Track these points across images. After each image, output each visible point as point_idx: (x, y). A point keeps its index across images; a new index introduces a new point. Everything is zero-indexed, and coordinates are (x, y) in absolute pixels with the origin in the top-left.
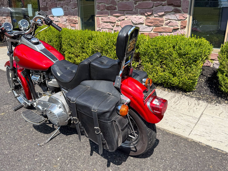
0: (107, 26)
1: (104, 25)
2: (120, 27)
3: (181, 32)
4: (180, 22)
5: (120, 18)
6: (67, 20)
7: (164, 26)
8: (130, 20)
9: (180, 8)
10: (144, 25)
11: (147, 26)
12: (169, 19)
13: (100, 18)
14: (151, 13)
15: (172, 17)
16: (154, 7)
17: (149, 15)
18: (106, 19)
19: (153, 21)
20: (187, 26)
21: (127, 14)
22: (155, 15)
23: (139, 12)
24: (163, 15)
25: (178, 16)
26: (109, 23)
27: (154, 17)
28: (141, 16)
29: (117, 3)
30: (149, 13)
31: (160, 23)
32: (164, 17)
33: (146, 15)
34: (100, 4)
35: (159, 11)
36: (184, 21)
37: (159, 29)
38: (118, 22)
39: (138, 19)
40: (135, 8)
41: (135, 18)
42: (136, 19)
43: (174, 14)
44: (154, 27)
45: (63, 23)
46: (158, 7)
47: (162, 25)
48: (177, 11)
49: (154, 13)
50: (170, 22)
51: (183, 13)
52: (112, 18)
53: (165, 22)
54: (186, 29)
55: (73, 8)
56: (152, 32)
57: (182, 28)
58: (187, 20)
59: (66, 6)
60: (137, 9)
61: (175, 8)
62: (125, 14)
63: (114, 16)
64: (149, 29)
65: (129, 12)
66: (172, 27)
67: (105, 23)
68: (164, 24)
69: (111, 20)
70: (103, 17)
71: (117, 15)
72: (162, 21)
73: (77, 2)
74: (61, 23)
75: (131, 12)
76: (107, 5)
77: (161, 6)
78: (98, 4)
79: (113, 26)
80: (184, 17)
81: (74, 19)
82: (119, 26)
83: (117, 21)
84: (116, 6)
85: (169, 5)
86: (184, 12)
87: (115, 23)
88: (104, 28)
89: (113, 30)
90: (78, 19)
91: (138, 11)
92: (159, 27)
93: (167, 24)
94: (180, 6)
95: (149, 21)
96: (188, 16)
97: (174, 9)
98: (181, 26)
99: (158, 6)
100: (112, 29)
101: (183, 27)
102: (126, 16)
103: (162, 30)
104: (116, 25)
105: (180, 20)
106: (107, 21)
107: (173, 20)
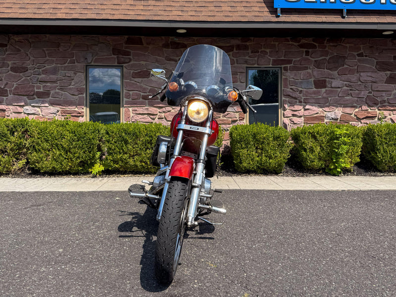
0: (143, 118)
1: (138, 118)
3: (241, 124)
4: (238, 113)
5: (164, 109)
6: (58, 111)
12: (227, 111)
13: (131, 109)
15: (229, 109)
18: (140, 110)
20: (245, 118)
25: (236, 108)
26: (147, 116)
34: (131, 92)
38: (161, 114)
45: (48, 117)
47: (220, 117)
50: (228, 114)
52: (153, 110)
53: (222, 114)
54: (244, 121)
55: (76, 93)
57: (241, 120)
59: (57, 91)
63: (155, 107)
66: (231, 119)
67: (140, 116)
70: (136, 108)
71: (160, 105)
73: (84, 87)
74: (41, 116)
76: (142, 94)
78: (128, 91)
79: (154, 119)
81: (76, 109)
82: (163, 118)
83: (159, 112)
84: (158, 96)
87: (157, 115)
88: (138, 121)
90: (84, 110)
93: (225, 116)
98: (239, 117)
101: (241, 118)
102: (173, 107)
104: (157, 117)
105: (239, 112)
106: (144, 113)
107: (230, 112)
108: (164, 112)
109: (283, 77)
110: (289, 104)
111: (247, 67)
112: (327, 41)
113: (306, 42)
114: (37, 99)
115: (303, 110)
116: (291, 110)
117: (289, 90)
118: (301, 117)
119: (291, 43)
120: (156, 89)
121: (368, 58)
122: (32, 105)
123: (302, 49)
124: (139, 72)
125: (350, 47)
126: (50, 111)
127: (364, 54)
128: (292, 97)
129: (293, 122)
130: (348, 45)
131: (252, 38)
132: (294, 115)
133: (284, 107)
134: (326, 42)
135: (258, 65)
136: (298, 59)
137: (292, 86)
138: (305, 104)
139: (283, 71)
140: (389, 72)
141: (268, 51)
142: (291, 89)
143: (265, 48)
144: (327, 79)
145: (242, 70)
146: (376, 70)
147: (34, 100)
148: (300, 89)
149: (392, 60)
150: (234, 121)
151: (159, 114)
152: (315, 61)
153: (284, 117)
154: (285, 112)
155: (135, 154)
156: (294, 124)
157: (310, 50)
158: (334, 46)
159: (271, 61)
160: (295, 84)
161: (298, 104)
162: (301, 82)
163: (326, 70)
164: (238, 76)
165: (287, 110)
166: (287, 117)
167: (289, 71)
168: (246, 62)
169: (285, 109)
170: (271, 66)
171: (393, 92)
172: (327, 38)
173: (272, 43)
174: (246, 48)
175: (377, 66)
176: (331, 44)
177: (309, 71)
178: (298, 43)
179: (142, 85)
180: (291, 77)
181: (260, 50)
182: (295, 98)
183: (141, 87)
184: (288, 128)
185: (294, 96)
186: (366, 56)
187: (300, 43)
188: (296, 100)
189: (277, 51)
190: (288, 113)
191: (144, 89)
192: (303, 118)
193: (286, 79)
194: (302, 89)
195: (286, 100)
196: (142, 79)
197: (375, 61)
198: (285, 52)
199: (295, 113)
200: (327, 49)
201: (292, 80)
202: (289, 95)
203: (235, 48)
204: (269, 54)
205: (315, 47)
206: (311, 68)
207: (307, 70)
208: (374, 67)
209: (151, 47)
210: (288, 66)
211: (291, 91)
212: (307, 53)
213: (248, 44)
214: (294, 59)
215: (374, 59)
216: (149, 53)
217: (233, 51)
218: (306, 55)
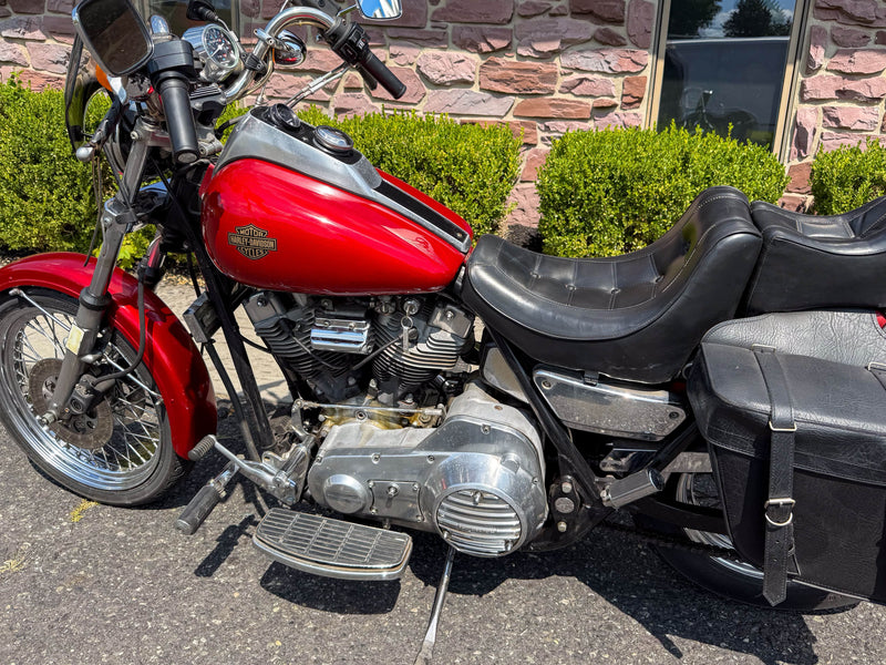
0: (299, 87)
1: (283, 85)
2: (363, 92)
3: (626, 119)
4: (621, 79)
7: (557, 95)
8: (414, 68)
9: (620, 31)
10: (475, 89)
11: (488, 95)
12: (577, 69)
14: (503, 44)
15: (590, 60)
16: (517, 21)
17: (495, 51)
19: (512, 73)
20: (646, 96)
21: (395, 42)
22: (521, 51)
23: (454, 36)
24: (555, 53)
25: (613, 56)
26: (308, 77)
27: (514, 60)
28: (462, 54)
30: (498, 44)
31: (541, 84)
32: (557, 60)
33: (485, 48)
35: (539, 34)
36: (637, 79)
37: (539, 105)
38: (354, 73)
39: (448, 63)
40: (436, 18)
41: (438, 58)
42: (439, 65)
43: (597, 51)
44: (519, 100)
45: (45, 72)
46: (534, 19)
47: (552, 93)
48: (608, 41)
49: (516, 41)
50: (581, 81)
51: (630, 47)
53: (562, 80)
54: (642, 109)
56: (510, 118)
57: (630, 104)
58: (647, 73)
60: (444, 24)
61: (602, 27)
62: (388, 41)
64: (496, 107)
65: (407, 33)
66: (590, 102)
68: (557, 87)
69: (321, 62)
72: (552, 77)
74: (31, 68)
75: (416, 36)
77: (546, 18)
79: (331, 91)
80: (637, 64)
82: (358, 89)
85: (577, 14)
86: (636, 45)
88: (283, 95)
89: (327, 107)
91: (449, 31)
92: (540, 99)
93: (569, 89)
94: (619, 22)
95: (498, 73)
96: (650, 59)
97: (599, 30)
98: (623, 95)
99: (535, 15)
100: (326, 103)
101: (629, 99)
102: (393, 49)
103: (552, 112)
104: (342, 83)
105: (623, 73)
107: (592, 72)
110: (833, 48)
114: (14, 16)
116: (838, 72)
118: (874, 101)
122: (4, 34)
126: (48, 56)
128: (851, 17)
129: (837, 120)
132: (843, 94)
133: (810, 60)
147: (7, 19)
150: (602, 110)
153: (803, 101)
154: (809, 82)
156: (841, 129)
161: (871, 45)
165: (822, 72)
166: (812, 101)
169: (810, 68)
182: (865, 23)
184: (812, 145)
185: (858, 12)
188: (863, 31)
190: (823, 82)
192: (880, 108)
195: (821, 30)
199: (850, 85)
202: (839, 9)
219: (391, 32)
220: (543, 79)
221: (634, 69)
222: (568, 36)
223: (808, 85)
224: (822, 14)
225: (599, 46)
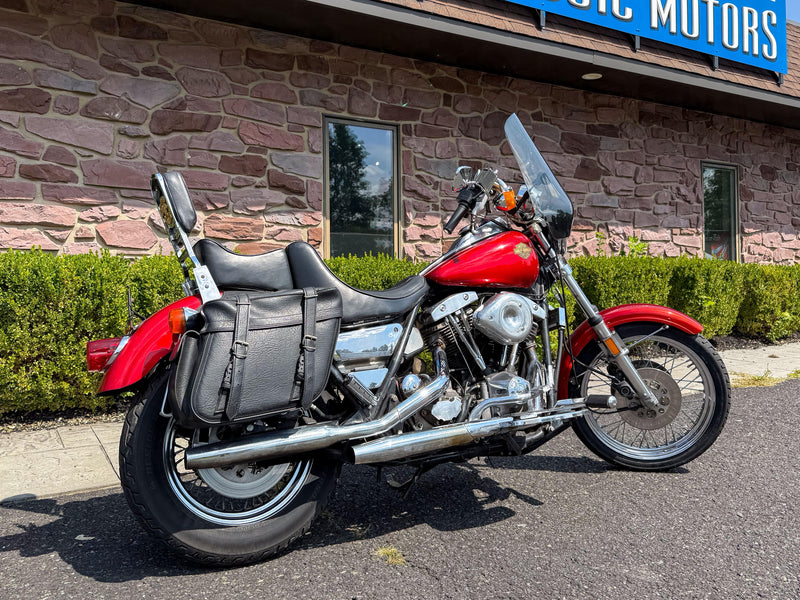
0: (25, 238)
2: (95, 241)
4: (306, 230)
5: (96, 212)
7: (264, 241)
8: (146, 221)
9: (302, 199)
10: (201, 236)
12: (277, 223)
14: (223, 205)
15: (285, 217)
16: (231, 189)
17: (217, 210)
18: (18, 211)
19: (232, 226)
20: (322, 241)
21: (127, 201)
22: (236, 210)
24: (261, 212)
25: (300, 215)
27: (232, 216)
29: (79, 159)
30: (219, 205)
31: (253, 233)
32: (263, 217)
35: (249, 199)
36: (316, 230)
37: (252, 248)
38: (86, 225)
43: (290, 211)
44: (237, 245)
46: (244, 189)
47: (261, 239)
48: (295, 206)
49: (232, 204)
50: (281, 230)
51: (309, 209)
52: (57, 212)
53: (267, 230)
54: (321, 249)
57: (314, 246)
58: (321, 226)
61: (291, 196)
62: (120, 200)
63: (66, 203)
65: (135, 193)
67: (14, 229)
68: (264, 235)
71: (85, 200)
72: (260, 229)
77: (252, 188)
79: (61, 241)
80: (315, 220)
82: (92, 239)
83: (81, 220)
84: (77, 171)
85: (273, 187)
86: (313, 208)
87: (71, 227)
92: (252, 244)
93: (272, 236)
94: (301, 193)
95: (219, 226)
96: (322, 217)
97: (289, 198)
98: (309, 240)
99: (245, 186)
102: (126, 207)
104: (72, 234)
106: (29, 220)
107: (287, 225)
108: (96, 220)
109: (403, 148)
110: (415, 212)
111: (326, 116)
112: (483, 80)
113: (445, 75)
115: (440, 227)
116: (420, 225)
117: (414, 178)
118: (436, 240)
119: (416, 71)
120: (71, 149)
121: (548, 124)
123: (437, 90)
124: (10, 93)
125: (521, 97)
127: (543, 116)
128: (420, 196)
129: (423, 252)
130: (517, 93)
131: (336, 46)
132: (424, 237)
133: (406, 218)
134: (480, 80)
135: (350, 112)
136: (431, 111)
137: (420, 170)
138: (444, 213)
139: (402, 135)
140: (580, 156)
141: (370, 82)
142: (418, 176)
143: (364, 75)
144: (483, 162)
145: (313, 121)
146: (562, 151)
148: (436, 179)
149: (585, 134)
151: (78, 225)
152: (463, 119)
153: (405, 241)
154: (408, 230)
155: (36, 354)
156: (426, 256)
157: (453, 94)
158: (494, 91)
159: (379, 106)
160: (427, 167)
161: (431, 211)
162: (437, 164)
163: (480, 141)
164: (304, 135)
165: (412, 225)
166: (411, 241)
167: (414, 136)
168: (324, 102)
169: (406, 223)
170: (377, 119)
171: (587, 196)
172: (483, 73)
173: (379, 65)
174: (323, 67)
175: (564, 143)
176: (490, 87)
177: (452, 140)
178: (430, 74)
179: (21, 131)
180: (420, 150)
181: (354, 79)
182: (427, 199)
183: (17, 139)
185: (424, 193)
186: (546, 120)
187: (434, 76)
188: (427, 204)
189: (390, 87)
190: (413, 231)
191: (30, 146)
192: (439, 244)
193: (409, 153)
194: (439, 180)
195: (409, 203)
196: (21, 115)
197: (560, 132)
198: (406, 90)
199: (426, 232)
200: (482, 96)
201: (420, 156)
202: (415, 191)
203: (296, 63)
204: (372, 90)
205: (460, 88)
206: (455, 134)
207: (447, 138)
208: (558, 144)
209: (52, 21)
210: (413, 123)
211: (419, 181)
212: (447, 100)
213: (326, 57)
214: (423, 110)
215: (557, 127)
216: (45, 37)
217: (291, 69)
218: (445, 104)
219: (123, 192)
220: (254, 229)
221: (314, 223)
222: (271, 201)
223: (407, 232)
224: (407, 194)
225: (290, 209)
